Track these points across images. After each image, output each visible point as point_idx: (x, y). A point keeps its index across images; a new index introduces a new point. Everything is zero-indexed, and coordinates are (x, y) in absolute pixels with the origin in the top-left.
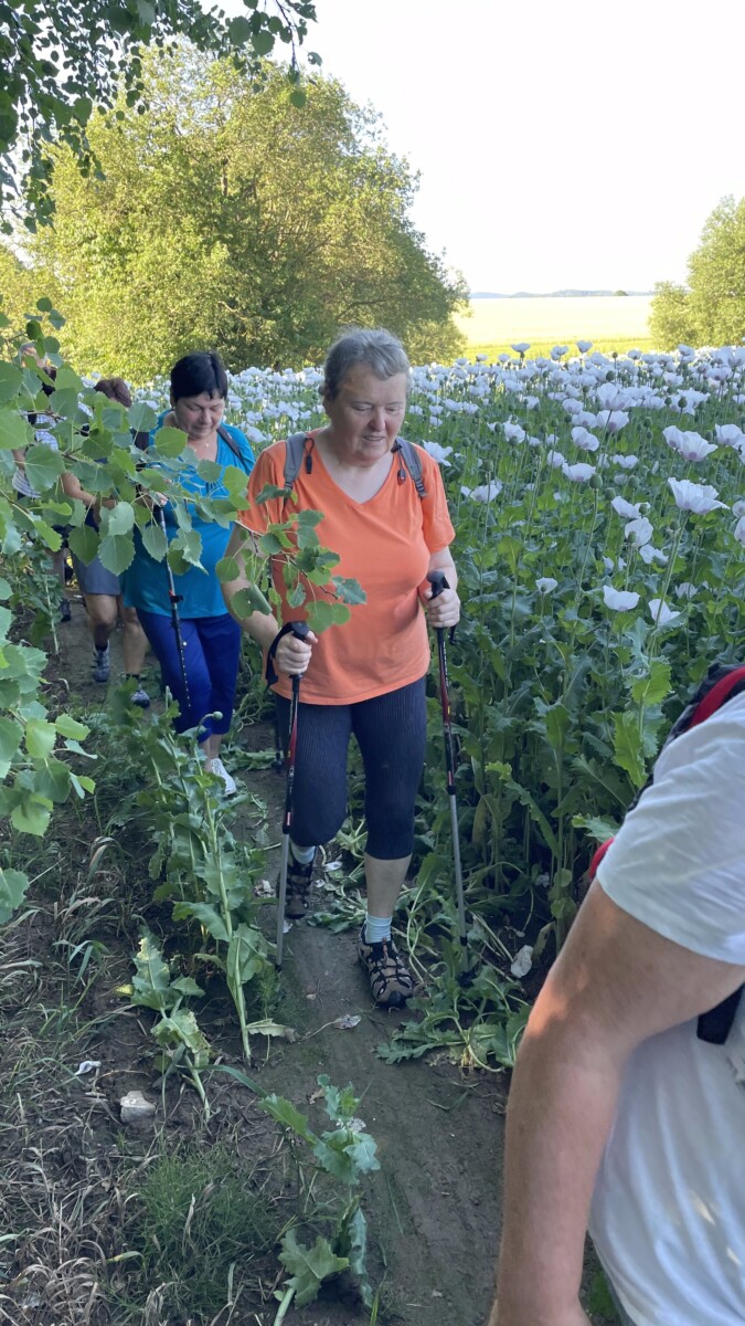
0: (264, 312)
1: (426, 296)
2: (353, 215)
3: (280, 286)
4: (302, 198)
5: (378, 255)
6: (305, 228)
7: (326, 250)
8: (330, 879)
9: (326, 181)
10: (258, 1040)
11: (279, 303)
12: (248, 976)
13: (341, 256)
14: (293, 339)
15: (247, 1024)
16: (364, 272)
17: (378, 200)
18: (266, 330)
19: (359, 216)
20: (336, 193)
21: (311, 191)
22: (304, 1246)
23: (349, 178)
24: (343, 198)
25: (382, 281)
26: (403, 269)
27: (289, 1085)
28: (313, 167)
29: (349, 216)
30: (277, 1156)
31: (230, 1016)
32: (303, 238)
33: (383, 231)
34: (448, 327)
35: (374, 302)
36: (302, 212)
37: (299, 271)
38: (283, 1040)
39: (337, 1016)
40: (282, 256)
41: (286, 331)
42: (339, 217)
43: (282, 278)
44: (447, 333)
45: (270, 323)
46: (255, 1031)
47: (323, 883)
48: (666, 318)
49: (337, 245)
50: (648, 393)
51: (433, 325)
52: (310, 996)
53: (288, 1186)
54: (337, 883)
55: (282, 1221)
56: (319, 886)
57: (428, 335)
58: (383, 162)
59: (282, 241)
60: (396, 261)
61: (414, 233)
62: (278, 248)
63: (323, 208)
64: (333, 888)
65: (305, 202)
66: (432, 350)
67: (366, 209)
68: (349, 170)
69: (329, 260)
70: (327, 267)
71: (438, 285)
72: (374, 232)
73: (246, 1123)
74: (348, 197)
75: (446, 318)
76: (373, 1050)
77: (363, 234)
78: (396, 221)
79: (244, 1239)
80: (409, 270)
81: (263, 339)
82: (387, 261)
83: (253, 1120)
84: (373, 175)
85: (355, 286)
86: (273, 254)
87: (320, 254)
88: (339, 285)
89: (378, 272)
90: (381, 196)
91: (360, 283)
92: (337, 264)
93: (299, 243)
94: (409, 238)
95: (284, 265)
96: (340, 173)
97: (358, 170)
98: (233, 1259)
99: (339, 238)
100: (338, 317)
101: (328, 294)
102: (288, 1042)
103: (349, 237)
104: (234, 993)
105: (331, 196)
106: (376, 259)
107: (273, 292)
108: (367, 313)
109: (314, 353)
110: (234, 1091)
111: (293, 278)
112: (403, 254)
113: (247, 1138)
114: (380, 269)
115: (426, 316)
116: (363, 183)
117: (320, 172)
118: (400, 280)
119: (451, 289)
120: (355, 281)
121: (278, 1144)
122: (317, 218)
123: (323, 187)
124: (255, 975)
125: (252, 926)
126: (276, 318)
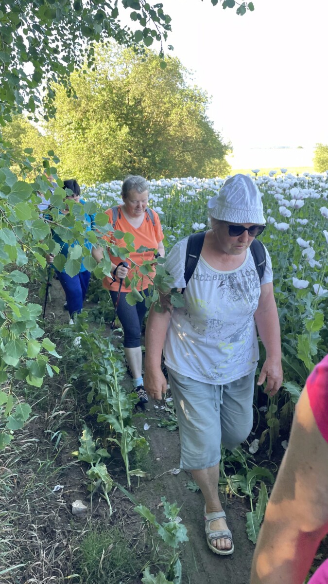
0: (143, 155)
1: (214, 148)
2: (183, 113)
3: (151, 144)
4: (161, 107)
5: (194, 131)
6: (162, 119)
7: (171, 129)
8: (168, 406)
9: (171, 99)
10: (134, 479)
11: (150, 151)
12: (130, 448)
13: (178, 131)
14: (156, 167)
15: (129, 471)
16: (187, 138)
17: (194, 107)
18: (144, 162)
19: (185, 114)
20: (176, 104)
21: (165, 104)
22: (153, 575)
23: (182, 98)
24: (179, 106)
25: (195, 142)
26: (204, 137)
27: (148, 499)
28: (166, 93)
29: (181, 114)
30: (141, 533)
31: (122, 467)
32: (161, 123)
33: (196, 120)
34: (223, 162)
35: (191, 151)
36: (161, 112)
37: (159, 137)
38: (145, 480)
39: (170, 469)
40: (152, 131)
41: (153, 163)
42: (177, 114)
43: (152, 140)
44: (223, 164)
45: (146, 159)
46: (132, 475)
47: (165, 407)
48: (320, 158)
49: (176, 126)
50: (313, 192)
51: (217, 161)
52: (158, 459)
53: (146, 547)
54: (171, 408)
55: (143, 563)
56: (163, 408)
57: (215, 165)
58: (196, 91)
59: (152, 125)
60: (201, 134)
61: (209, 122)
62: (150, 128)
63: (170, 111)
64: (169, 410)
65: (162, 108)
66: (216, 171)
67: (189, 111)
68: (182, 95)
69: (172, 133)
70: (171, 136)
71: (219, 144)
72: (192, 121)
73: (128, 517)
74: (181, 106)
75: (222, 158)
76: (186, 485)
77: (187, 122)
78: (202, 116)
79: (126, 571)
80: (207, 137)
81: (143, 166)
82: (197, 133)
83: (131, 515)
84: (192, 97)
85: (183, 144)
86: (148, 130)
87: (168, 130)
88: (176, 144)
89: (193, 138)
90: (195, 106)
91: (185, 143)
92: (175, 134)
93: (159, 126)
94: (207, 124)
95: (153, 135)
96: (178, 96)
97: (186, 94)
98: (121, 580)
99: (177, 123)
100: (176, 157)
101: (171, 147)
102: (148, 480)
103: (181, 123)
104: (124, 456)
105: (174, 106)
106: (192, 132)
107: (148, 146)
108: (188, 155)
109: (165, 172)
110: (123, 502)
111: (156, 141)
112: (204, 130)
113: (128, 524)
114: (194, 137)
115: (214, 157)
116: (188, 100)
117: (169, 95)
118: (203, 141)
119: (225, 146)
120: (183, 142)
121: (142, 527)
122: (168, 115)
123: (170, 102)
124: (133, 448)
125: (132, 426)
126: (149, 157)
